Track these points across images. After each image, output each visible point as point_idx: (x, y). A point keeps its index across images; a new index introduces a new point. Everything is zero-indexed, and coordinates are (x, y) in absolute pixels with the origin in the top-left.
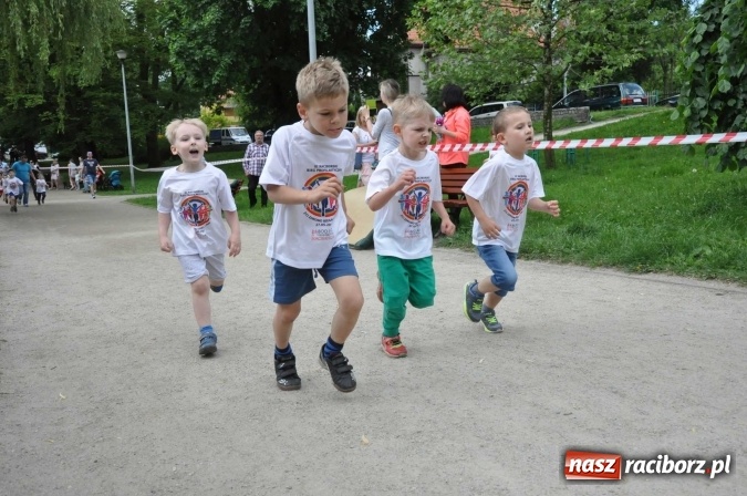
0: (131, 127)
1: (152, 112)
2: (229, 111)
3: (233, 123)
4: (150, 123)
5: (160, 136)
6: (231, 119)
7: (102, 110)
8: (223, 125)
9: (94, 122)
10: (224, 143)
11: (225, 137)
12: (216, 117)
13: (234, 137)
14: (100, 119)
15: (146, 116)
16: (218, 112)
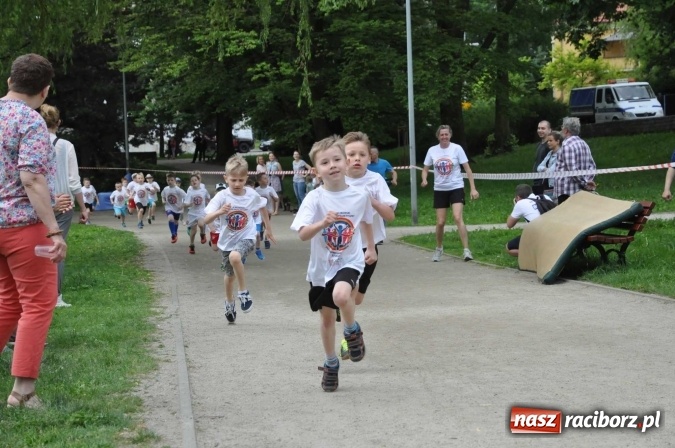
0: (416, 88)
1: (456, 56)
2: (614, 48)
3: (622, 74)
4: (451, 80)
5: (466, 105)
6: (617, 64)
7: (361, 56)
8: (598, 78)
9: (345, 79)
10: (600, 118)
11: (604, 104)
12: (588, 61)
13: (623, 104)
14: (355, 73)
15: (444, 66)
16: (594, 52)
